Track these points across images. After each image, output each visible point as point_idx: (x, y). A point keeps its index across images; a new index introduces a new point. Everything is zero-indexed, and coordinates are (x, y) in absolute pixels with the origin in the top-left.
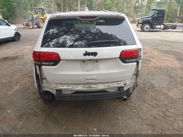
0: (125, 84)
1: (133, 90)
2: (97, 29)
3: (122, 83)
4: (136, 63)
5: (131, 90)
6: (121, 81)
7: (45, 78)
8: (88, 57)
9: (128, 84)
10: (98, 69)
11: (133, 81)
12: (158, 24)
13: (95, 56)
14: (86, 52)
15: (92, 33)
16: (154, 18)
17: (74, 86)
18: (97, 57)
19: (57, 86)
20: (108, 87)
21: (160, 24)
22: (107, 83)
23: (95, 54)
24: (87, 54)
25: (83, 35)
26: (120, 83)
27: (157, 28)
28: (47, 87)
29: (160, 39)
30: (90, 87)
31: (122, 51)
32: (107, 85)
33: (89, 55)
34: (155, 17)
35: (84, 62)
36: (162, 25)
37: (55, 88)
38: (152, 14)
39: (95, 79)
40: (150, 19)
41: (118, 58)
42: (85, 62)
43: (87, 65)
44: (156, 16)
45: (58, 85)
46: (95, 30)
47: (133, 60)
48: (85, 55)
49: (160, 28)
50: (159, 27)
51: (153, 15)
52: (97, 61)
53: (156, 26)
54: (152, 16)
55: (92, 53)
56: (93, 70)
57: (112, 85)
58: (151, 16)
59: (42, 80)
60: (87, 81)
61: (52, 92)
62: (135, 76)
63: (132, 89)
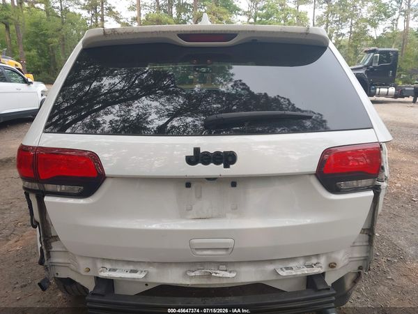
0: (332, 266)
1: (355, 282)
2: (236, 81)
3: (323, 261)
4: (371, 193)
5: (348, 283)
6: (317, 256)
7: (56, 238)
8: (201, 170)
9: (340, 265)
10: (237, 210)
11: (358, 253)
12: (382, 85)
13: (227, 166)
14: (197, 150)
15: (223, 93)
16: (372, 70)
17: (152, 270)
18: (234, 170)
19: (95, 265)
20: (274, 278)
21: (387, 85)
22: (271, 261)
23: (228, 158)
24: (198, 157)
25: (196, 98)
26: (314, 261)
27: (379, 95)
28: (66, 266)
29: (391, 120)
30: (209, 276)
31: (327, 151)
32: (270, 268)
33: (206, 163)
34: (375, 67)
35: (188, 185)
36: (391, 86)
37: (91, 273)
38: (367, 62)
39: (228, 249)
40: (362, 72)
41: (310, 174)
42: (193, 186)
43: (199, 197)
44: (377, 65)
45: (99, 265)
46: (232, 84)
47: (364, 183)
48: (191, 161)
49: (387, 95)
50: (384, 90)
51: (371, 63)
52: (233, 182)
53: (378, 90)
54: (367, 66)
55: (218, 153)
56: (219, 217)
57: (287, 268)
58: (365, 66)
59: (50, 243)
60: (199, 253)
61: (82, 284)
62: (366, 237)
63: (352, 277)
